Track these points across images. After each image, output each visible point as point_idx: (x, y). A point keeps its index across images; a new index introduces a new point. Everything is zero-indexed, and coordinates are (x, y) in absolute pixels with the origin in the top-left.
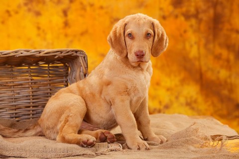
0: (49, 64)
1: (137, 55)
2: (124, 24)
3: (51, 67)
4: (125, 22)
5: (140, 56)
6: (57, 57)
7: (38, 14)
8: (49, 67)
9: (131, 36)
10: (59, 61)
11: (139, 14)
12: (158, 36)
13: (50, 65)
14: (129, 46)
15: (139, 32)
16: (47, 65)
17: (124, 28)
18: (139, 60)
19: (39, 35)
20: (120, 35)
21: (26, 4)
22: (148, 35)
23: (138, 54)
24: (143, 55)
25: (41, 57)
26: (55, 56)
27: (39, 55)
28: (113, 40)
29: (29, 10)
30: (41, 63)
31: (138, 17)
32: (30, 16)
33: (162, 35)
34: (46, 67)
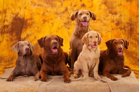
7: (69, 28)
9: (91, 37)
19: (69, 36)
20: (86, 38)
21: (65, 25)
22: (97, 37)
29: (66, 27)
32: (66, 29)
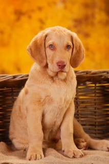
0: (95, 84)
1: (59, 66)
2: (44, 35)
3: (98, 86)
4: (46, 34)
5: (62, 66)
6: (103, 77)
8: (95, 86)
10: (105, 81)
11: (58, 27)
12: (76, 48)
13: (97, 85)
14: (49, 57)
15: (60, 44)
16: (94, 85)
17: (45, 39)
18: (60, 70)
23: (60, 64)
24: (65, 66)
25: (87, 77)
26: (102, 76)
27: (86, 75)
28: (33, 49)
30: (88, 83)
31: (58, 29)
33: (80, 47)
34: (93, 87)
